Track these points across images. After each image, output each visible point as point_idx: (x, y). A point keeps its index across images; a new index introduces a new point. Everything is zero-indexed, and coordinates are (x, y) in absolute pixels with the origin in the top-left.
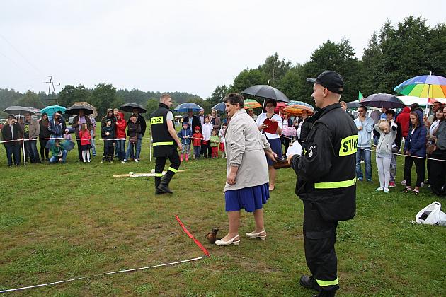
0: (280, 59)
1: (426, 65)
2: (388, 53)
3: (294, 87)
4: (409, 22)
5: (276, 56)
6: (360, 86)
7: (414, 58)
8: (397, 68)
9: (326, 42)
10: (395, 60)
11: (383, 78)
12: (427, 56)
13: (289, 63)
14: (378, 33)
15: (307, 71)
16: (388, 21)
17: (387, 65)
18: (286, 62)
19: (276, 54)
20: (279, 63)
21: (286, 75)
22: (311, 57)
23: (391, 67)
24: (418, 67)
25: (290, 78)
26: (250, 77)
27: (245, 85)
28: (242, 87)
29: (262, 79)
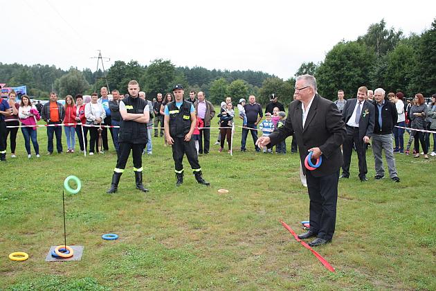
0: (387, 28)
3: (406, 65)
5: (382, 25)
13: (400, 33)
15: (426, 43)
18: (396, 32)
19: (382, 21)
20: (386, 33)
21: (396, 49)
22: (433, 25)
25: (401, 52)
26: (346, 52)
27: (339, 63)
28: (336, 65)
29: (362, 55)
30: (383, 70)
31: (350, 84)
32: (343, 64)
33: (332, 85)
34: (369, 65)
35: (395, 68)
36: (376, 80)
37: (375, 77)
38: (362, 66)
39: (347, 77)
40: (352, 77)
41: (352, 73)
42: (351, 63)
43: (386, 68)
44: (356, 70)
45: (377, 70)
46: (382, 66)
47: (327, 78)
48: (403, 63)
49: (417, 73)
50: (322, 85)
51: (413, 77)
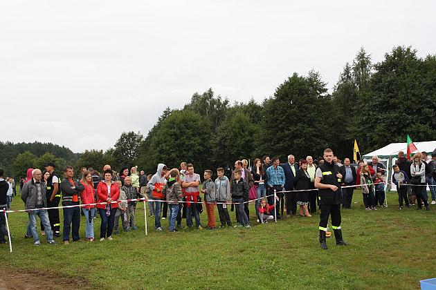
0: (215, 97)
1: (427, 102)
2: (380, 89)
4: (399, 53)
5: (210, 93)
6: (348, 129)
7: (413, 95)
8: (394, 107)
9: (291, 76)
10: (391, 97)
11: (378, 119)
12: (427, 92)
13: (226, 102)
14: (351, 65)
15: (272, 112)
16: (362, 51)
17: (382, 103)
18: (222, 101)
19: (210, 90)
20: (213, 102)
22: (275, 95)
23: (386, 106)
24: (420, 106)
25: (240, 121)
26: (184, 121)
27: (178, 132)
28: (175, 135)
29: (200, 123)
30: (224, 138)
31: (191, 153)
32: (182, 133)
33: (174, 155)
34: (206, 133)
35: (236, 136)
36: (218, 148)
37: (217, 145)
38: (200, 134)
39: (187, 146)
40: (192, 146)
41: (192, 142)
42: (190, 132)
43: (227, 136)
44: (196, 139)
45: (218, 138)
46: (222, 134)
47: (168, 148)
48: (243, 131)
49: (265, 141)
50: (162, 156)
51: (263, 144)
